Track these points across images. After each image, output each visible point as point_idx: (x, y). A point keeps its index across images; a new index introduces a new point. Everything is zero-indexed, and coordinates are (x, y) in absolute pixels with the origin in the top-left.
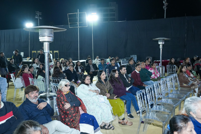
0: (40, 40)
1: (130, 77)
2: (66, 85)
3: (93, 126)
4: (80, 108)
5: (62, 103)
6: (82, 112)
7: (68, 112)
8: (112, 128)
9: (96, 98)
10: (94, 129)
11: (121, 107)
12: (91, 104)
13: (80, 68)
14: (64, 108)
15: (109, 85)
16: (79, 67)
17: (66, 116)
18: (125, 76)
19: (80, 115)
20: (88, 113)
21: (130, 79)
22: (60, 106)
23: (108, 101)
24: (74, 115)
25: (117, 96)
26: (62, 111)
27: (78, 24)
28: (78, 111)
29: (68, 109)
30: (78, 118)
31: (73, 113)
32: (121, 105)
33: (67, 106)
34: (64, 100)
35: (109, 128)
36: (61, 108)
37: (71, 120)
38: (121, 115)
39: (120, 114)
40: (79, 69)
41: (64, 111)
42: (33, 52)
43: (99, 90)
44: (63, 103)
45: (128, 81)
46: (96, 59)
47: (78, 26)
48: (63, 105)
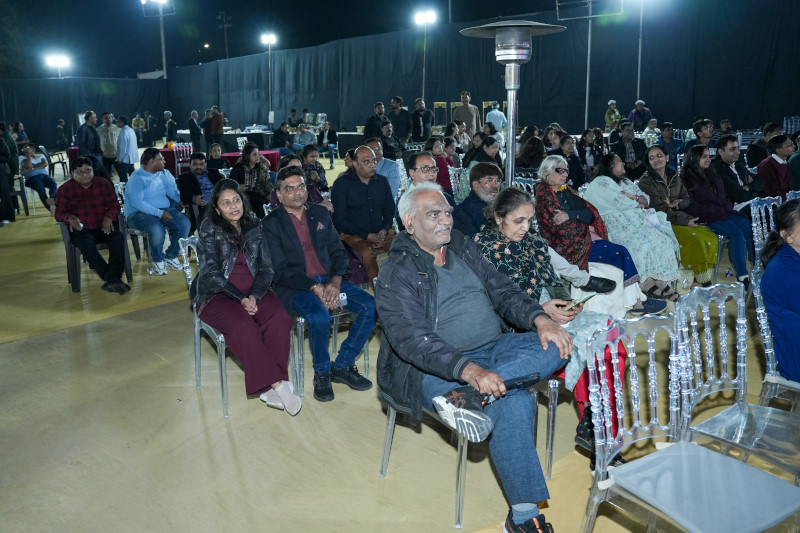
0: (498, 59)
1: (752, 175)
2: (557, 170)
3: (623, 269)
4: (591, 228)
5: (548, 211)
6: (595, 237)
7: (563, 232)
8: (673, 298)
9: (636, 216)
10: (625, 279)
11: (708, 247)
12: (620, 227)
13: (592, 152)
14: (553, 222)
15: (679, 188)
16: (588, 149)
17: (557, 241)
18: (734, 170)
19: (592, 243)
20: (610, 240)
21: (751, 179)
22: (544, 218)
23: (668, 227)
24: (577, 239)
25: (697, 219)
26: (549, 230)
27: (590, 5)
28: (586, 233)
29: (562, 224)
30: (585, 248)
31: (574, 236)
32: (707, 244)
33: (561, 217)
34: (553, 204)
35: (665, 294)
36: (545, 221)
37: (569, 251)
38: (704, 270)
39: (700, 267)
40: (587, 155)
41: (553, 229)
42: (437, 104)
43: (648, 197)
44: (550, 209)
45: (741, 184)
46: (647, 129)
47: (590, 12)
48: (551, 215)
